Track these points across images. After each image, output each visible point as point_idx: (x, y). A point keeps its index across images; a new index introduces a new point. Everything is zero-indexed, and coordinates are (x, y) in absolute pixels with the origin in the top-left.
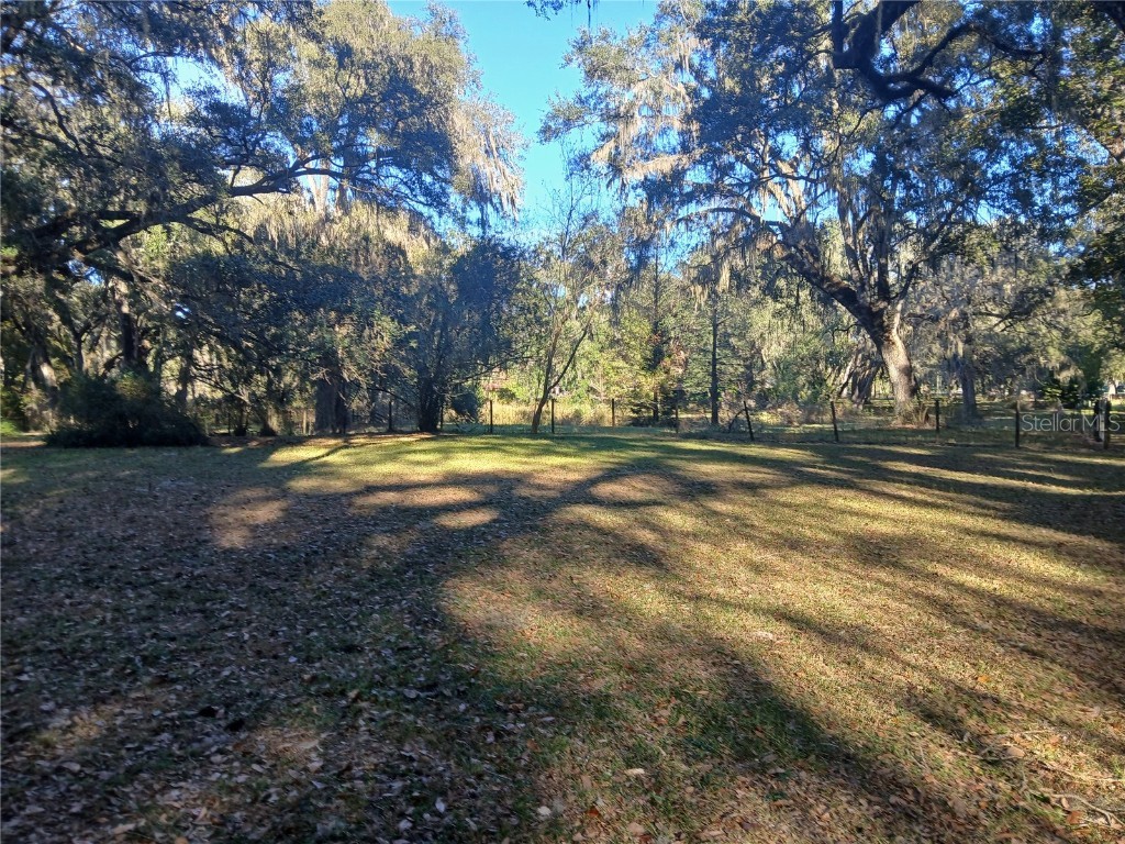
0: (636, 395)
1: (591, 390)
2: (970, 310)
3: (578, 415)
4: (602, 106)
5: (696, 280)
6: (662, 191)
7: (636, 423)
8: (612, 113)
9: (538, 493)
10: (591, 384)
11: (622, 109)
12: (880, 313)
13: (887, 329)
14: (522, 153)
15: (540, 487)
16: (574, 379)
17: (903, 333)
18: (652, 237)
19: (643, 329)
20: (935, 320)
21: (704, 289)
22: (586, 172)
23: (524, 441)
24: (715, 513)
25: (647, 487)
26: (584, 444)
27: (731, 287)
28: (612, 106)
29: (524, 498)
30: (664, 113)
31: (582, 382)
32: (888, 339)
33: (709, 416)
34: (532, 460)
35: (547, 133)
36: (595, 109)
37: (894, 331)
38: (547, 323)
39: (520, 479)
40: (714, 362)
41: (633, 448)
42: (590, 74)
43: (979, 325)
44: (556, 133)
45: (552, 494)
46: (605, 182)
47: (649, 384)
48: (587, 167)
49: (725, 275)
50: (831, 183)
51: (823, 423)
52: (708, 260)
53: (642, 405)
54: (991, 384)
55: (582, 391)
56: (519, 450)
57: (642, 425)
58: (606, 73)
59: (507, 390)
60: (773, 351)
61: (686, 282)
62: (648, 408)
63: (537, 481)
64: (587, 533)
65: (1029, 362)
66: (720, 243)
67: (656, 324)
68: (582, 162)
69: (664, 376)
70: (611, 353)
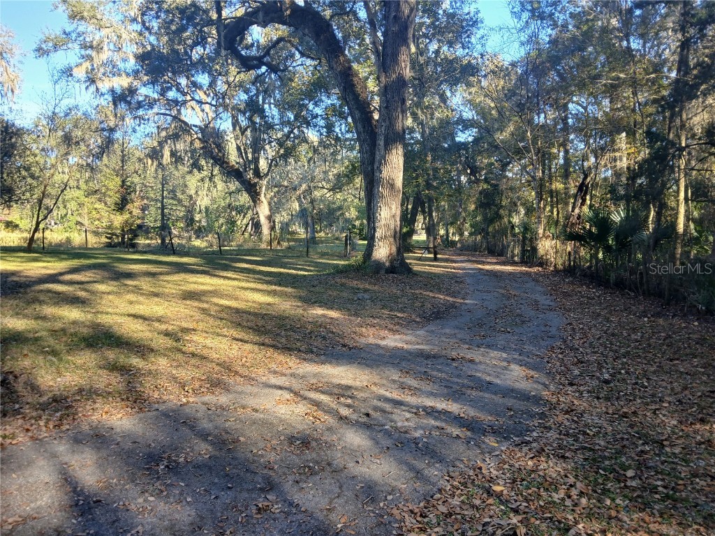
0: (109, 227)
1: (78, 223)
2: (312, 185)
3: (68, 240)
4: (81, 38)
5: (148, 156)
6: (122, 98)
7: (109, 245)
8: (88, 44)
9: (25, 279)
10: (79, 219)
11: (95, 43)
12: (255, 184)
13: (258, 194)
14: (21, 58)
15: (26, 277)
16: (66, 215)
17: (268, 196)
18: (117, 126)
19: (114, 184)
20: (295, 189)
21: (153, 161)
22: (70, 78)
23: (22, 254)
24: (126, 285)
25: (94, 275)
26: (63, 256)
27: (172, 162)
28: (88, 39)
29: (15, 281)
30: (124, 49)
31: (72, 218)
32: (259, 199)
33: (159, 241)
34: (24, 264)
35: (41, 52)
36: (76, 40)
37: (263, 195)
38: (39, 177)
39: (13, 273)
40: (163, 208)
41: (96, 258)
42: (73, 17)
43: (317, 194)
44: (47, 53)
45: (33, 280)
46: (84, 86)
47: (118, 220)
48: (71, 75)
49: (167, 153)
50: (226, 107)
51: (232, 246)
52: (156, 144)
53: (113, 234)
54: (326, 226)
55: (72, 224)
56: (16, 259)
57: (113, 247)
58: (82, 18)
59: (11, 222)
60: (203, 202)
61: (142, 156)
62: (118, 236)
63: (25, 274)
64: (50, 294)
65: (340, 215)
66: (164, 134)
67: (123, 182)
68: (68, 72)
69: (128, 216)
70: (93, 198)
